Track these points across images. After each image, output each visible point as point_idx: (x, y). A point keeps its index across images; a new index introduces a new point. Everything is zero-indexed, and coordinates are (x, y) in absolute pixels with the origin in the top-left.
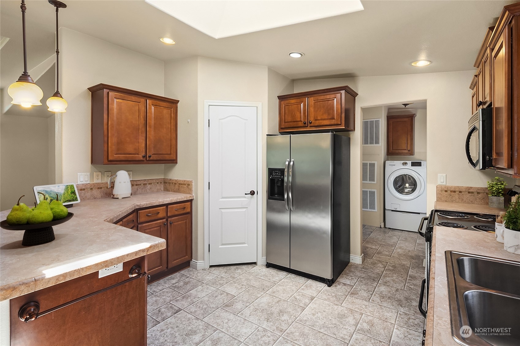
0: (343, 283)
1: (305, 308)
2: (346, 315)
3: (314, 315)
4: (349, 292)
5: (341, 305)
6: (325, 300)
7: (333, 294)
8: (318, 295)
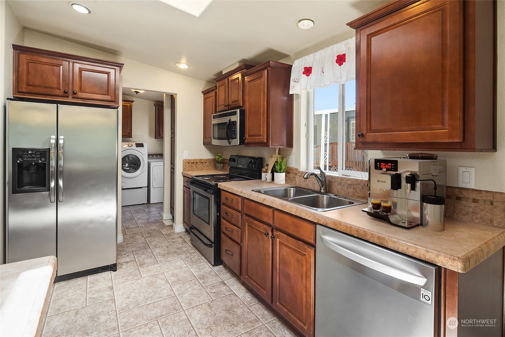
0: (125, 262)
1: (114, 299)
2: (153, 281)
3: (128, 298)
4: (137, 266)
5: (142, 277)
6: (124, 282)
7: (126, 274)
8: (113, 283)
